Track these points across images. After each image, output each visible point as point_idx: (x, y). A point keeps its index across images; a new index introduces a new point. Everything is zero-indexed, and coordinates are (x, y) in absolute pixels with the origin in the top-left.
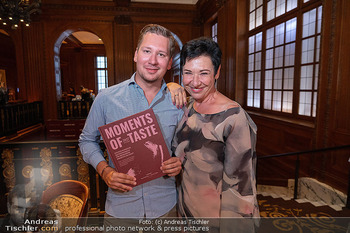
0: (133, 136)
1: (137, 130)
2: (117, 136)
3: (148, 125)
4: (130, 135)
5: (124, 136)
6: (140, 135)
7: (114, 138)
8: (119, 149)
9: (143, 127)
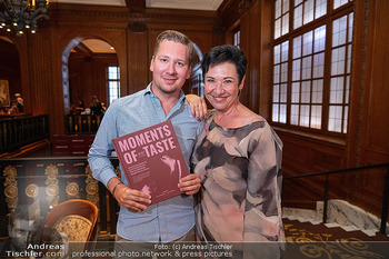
0: (149, 149)
1: (154, 143)
2: (132, 150)
3: (166, 137)
4: (146, 148)
5: (139, 149)
6: (157, 149)
7: (128, 151)
8: (134, 163)
9: (160, 140)
